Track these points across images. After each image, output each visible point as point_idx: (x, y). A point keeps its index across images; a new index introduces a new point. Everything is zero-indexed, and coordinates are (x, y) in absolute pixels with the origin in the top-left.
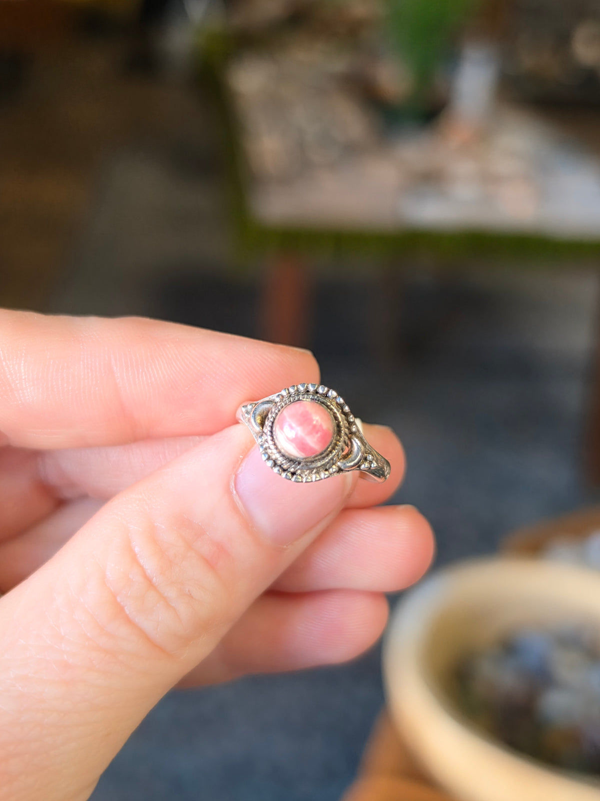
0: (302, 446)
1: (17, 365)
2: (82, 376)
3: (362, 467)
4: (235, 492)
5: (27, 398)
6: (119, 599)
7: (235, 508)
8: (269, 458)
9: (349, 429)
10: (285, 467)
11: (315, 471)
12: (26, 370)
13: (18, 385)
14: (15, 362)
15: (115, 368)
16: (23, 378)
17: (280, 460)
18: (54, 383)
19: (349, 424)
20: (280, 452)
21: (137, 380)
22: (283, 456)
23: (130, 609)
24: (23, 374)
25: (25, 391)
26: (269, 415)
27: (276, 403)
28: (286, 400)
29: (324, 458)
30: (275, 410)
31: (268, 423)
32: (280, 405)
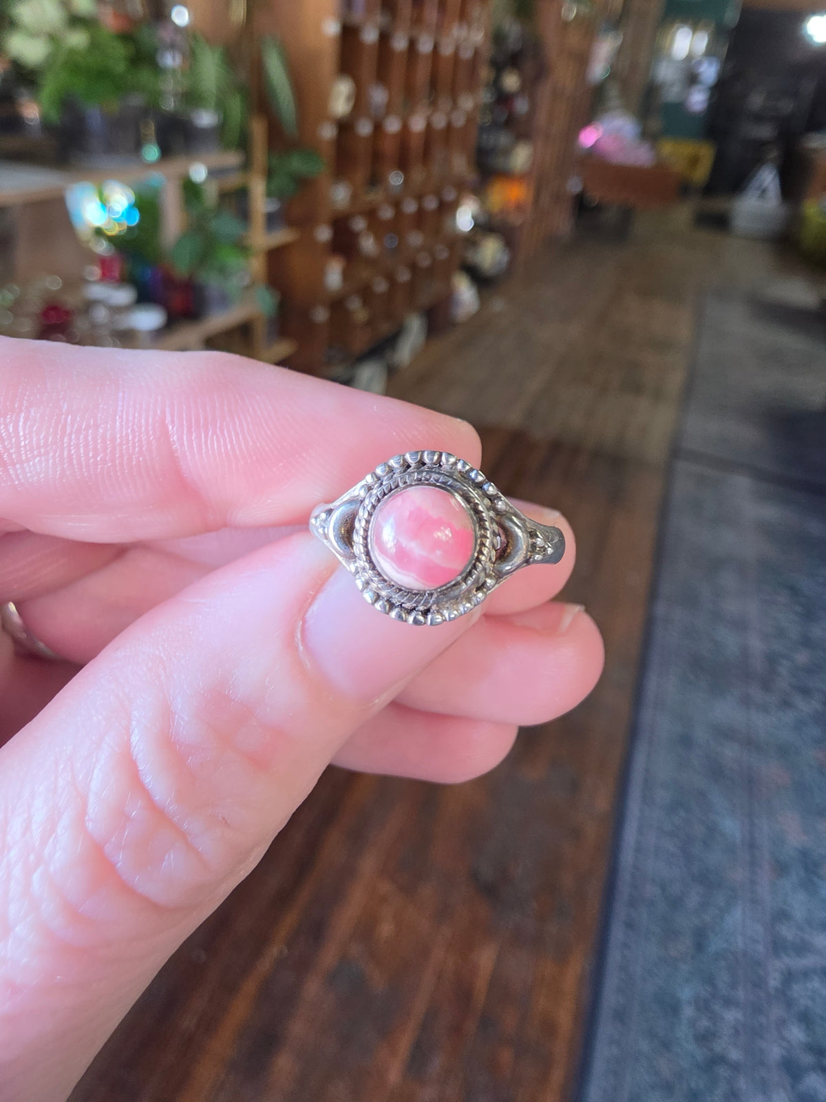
1: (12, 425)
2: (118, 440)
4: (301, 648)
5: (29, 475)
8: (378, 598)
9: (494, 509)
10: (408, 605)
12: (27, 432)
13: (14, 456)
14: (8, 420)
15: (170, 427)
16: (23, 444)
17: (397, 598)
18: (73, 452)
19: (490, 500)
21: (203, 446)
22: (400, 590)
24: (22, 439)
25: (25, 465)
26: (357, 525)
27: (362, 501)
28: (376, 491)
29: (470, 574)
30: (363, 514)
31: (358, 538)
32: (368, 503)
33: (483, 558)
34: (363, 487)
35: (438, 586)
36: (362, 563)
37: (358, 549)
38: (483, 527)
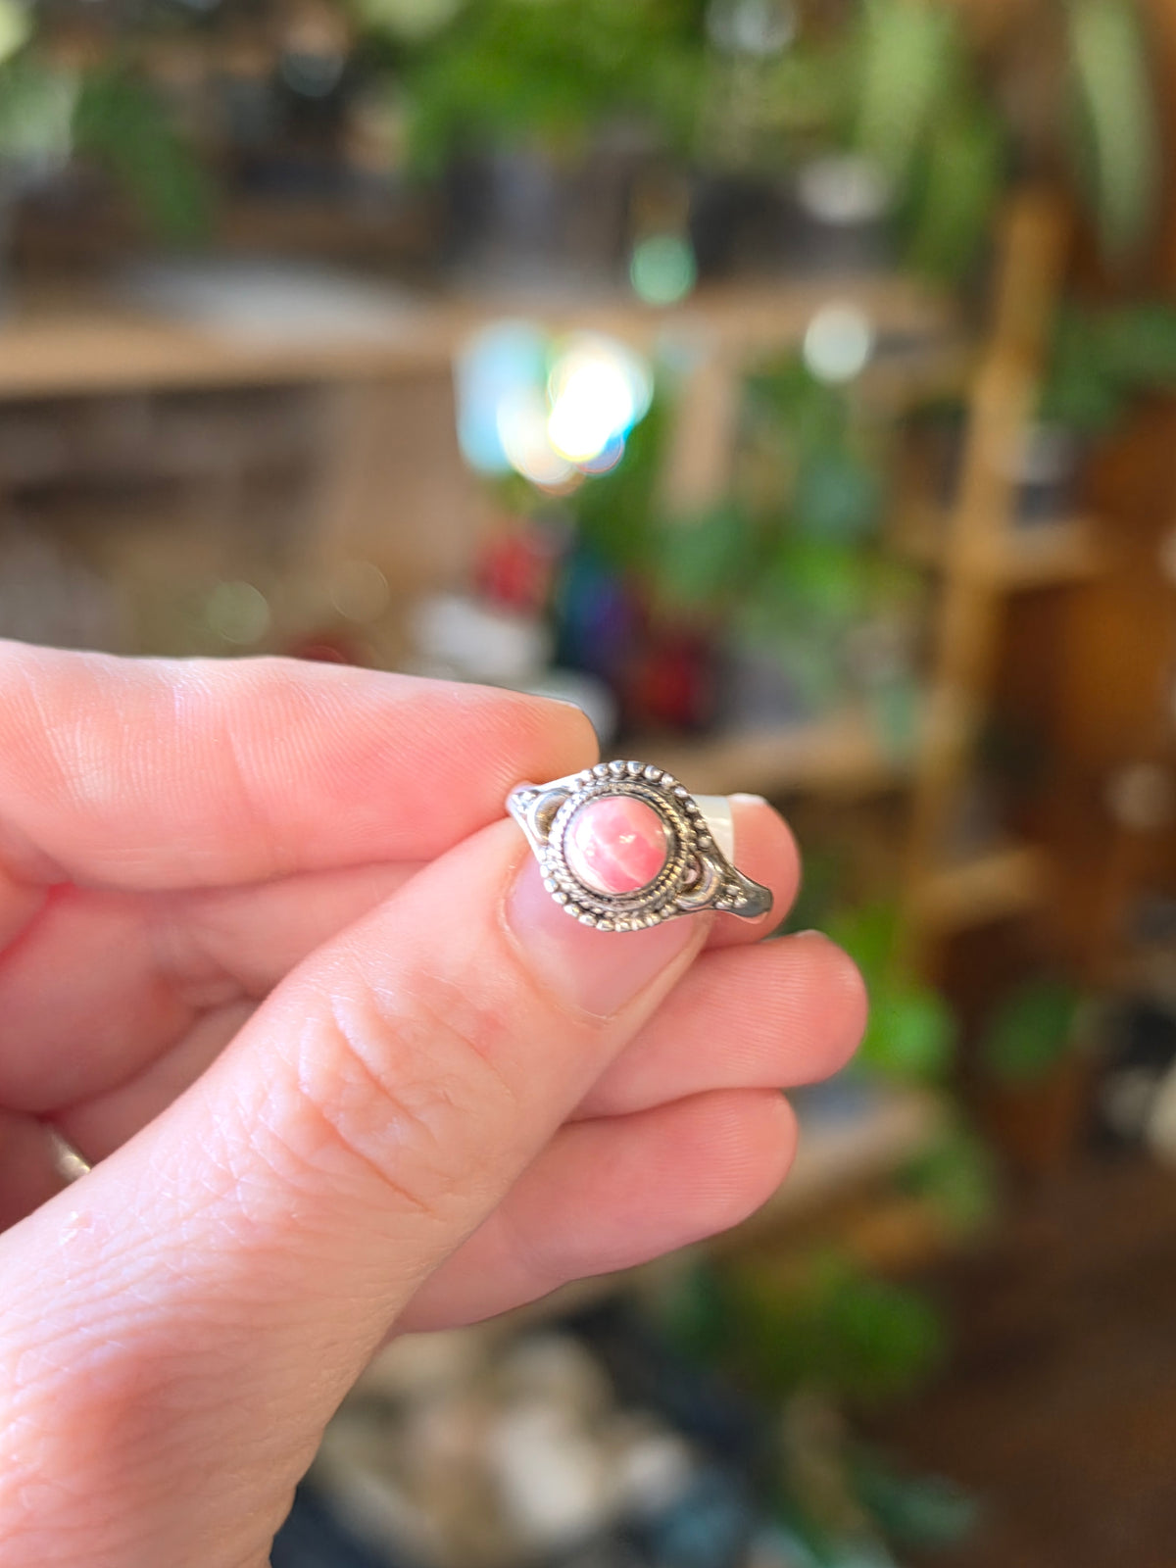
0: (613, 877)
3: (720, 905)
4: (507, 928)
6: (326, 1116)
7: (509, 954)
8: (559, 889)
9: (697, 842)
10: (585, 904)
11: (636, 913)
15: (233, 736)
17: (577, 895)
19: (695, 832)
20: (576, 881)
22: (582, 887)
23: (344, 1126)
26: (560, 814)
27: (571, 794)
28: (588, 789)
29: (651, 893)
30: (569, 807)
31: (557, 828)
32: (577, 798)
33: (669, 883)
34: (577, 780)
35: (619, 892)
36: (555, 852)
37: (554, 837)
38: (678, 854)
